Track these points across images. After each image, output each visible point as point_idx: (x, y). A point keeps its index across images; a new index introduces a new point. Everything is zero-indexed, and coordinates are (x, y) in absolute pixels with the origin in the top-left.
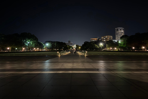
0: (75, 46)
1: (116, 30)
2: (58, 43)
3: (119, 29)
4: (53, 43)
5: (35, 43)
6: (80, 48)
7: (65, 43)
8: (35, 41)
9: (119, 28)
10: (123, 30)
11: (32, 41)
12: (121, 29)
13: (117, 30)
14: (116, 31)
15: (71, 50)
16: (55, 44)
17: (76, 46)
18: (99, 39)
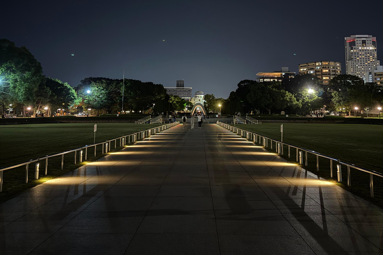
0: (199, 100)
1: (348, 45)
2: (134, 85)
3: (358, 41)
4: (112, 88)
5: (26, 85)
6: (220, 105)
7: (160, 87)
8: (27, 75)
9: (358, 38)
10: (374, 43)
11: (14, 72)
12: (364, 42)
13: (353, 44)
14: (347, 47)
15: (184, 114)
16: (123, 90)
17: (206, 97)
18: (287, 75)
